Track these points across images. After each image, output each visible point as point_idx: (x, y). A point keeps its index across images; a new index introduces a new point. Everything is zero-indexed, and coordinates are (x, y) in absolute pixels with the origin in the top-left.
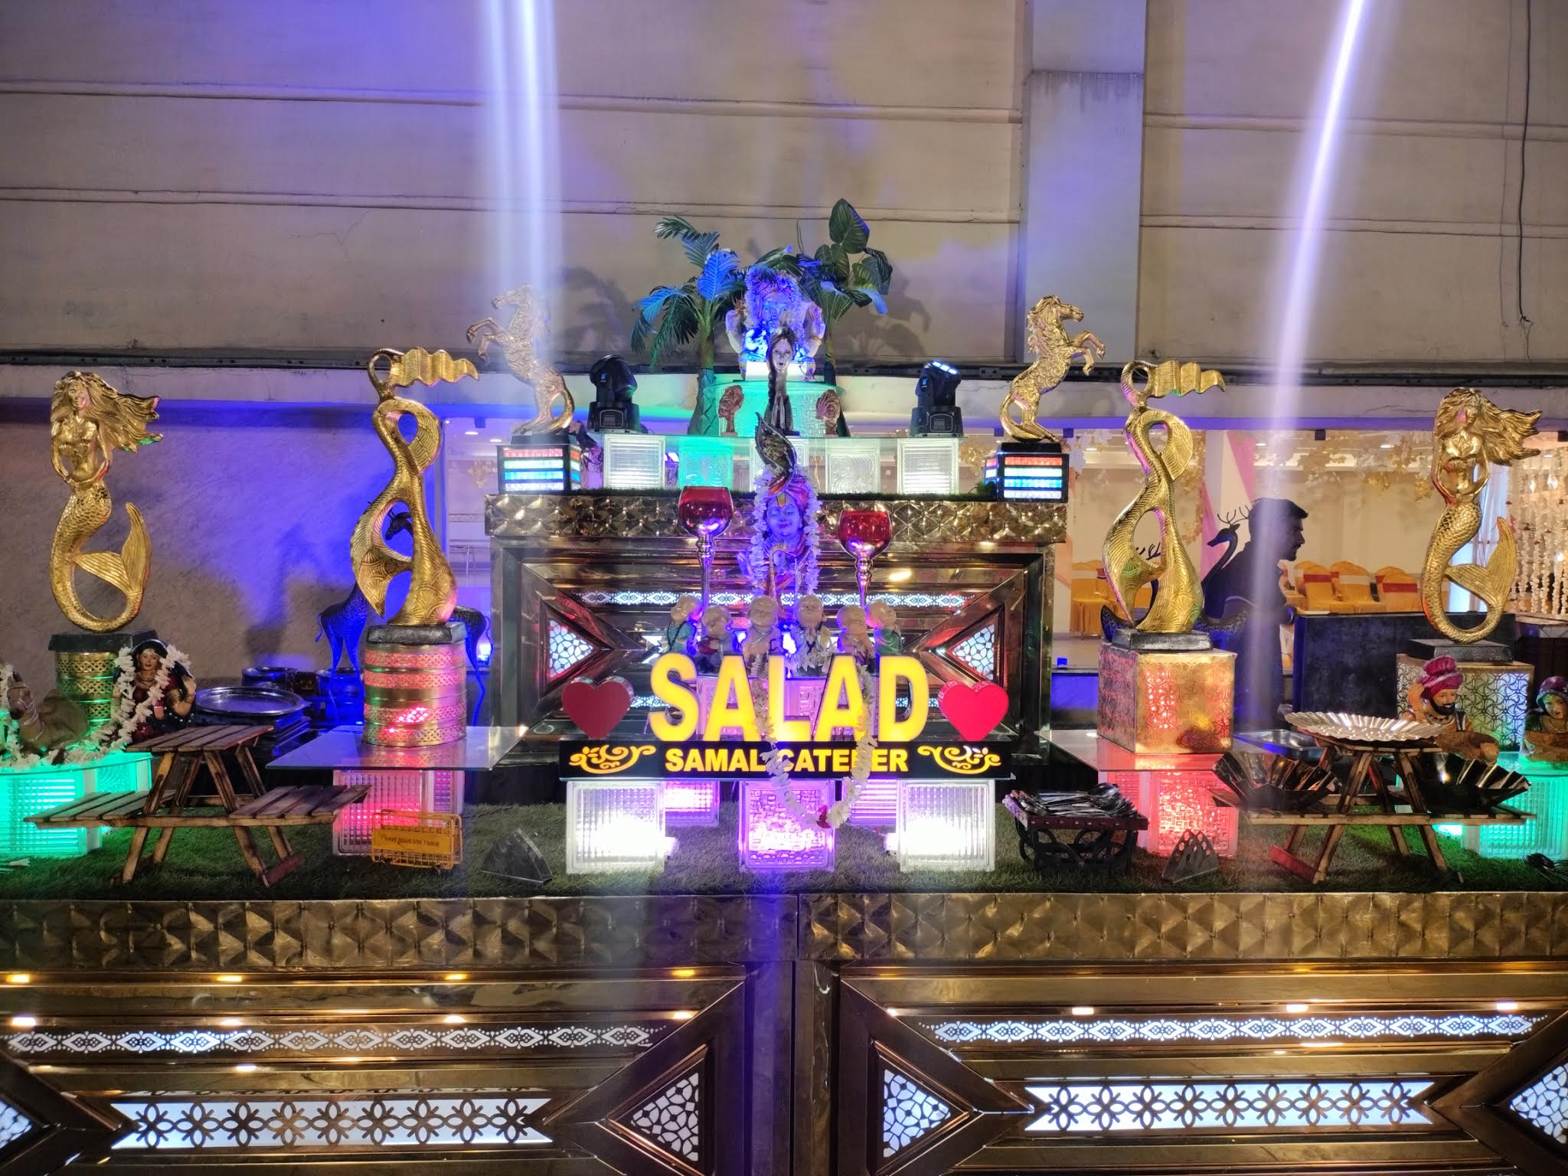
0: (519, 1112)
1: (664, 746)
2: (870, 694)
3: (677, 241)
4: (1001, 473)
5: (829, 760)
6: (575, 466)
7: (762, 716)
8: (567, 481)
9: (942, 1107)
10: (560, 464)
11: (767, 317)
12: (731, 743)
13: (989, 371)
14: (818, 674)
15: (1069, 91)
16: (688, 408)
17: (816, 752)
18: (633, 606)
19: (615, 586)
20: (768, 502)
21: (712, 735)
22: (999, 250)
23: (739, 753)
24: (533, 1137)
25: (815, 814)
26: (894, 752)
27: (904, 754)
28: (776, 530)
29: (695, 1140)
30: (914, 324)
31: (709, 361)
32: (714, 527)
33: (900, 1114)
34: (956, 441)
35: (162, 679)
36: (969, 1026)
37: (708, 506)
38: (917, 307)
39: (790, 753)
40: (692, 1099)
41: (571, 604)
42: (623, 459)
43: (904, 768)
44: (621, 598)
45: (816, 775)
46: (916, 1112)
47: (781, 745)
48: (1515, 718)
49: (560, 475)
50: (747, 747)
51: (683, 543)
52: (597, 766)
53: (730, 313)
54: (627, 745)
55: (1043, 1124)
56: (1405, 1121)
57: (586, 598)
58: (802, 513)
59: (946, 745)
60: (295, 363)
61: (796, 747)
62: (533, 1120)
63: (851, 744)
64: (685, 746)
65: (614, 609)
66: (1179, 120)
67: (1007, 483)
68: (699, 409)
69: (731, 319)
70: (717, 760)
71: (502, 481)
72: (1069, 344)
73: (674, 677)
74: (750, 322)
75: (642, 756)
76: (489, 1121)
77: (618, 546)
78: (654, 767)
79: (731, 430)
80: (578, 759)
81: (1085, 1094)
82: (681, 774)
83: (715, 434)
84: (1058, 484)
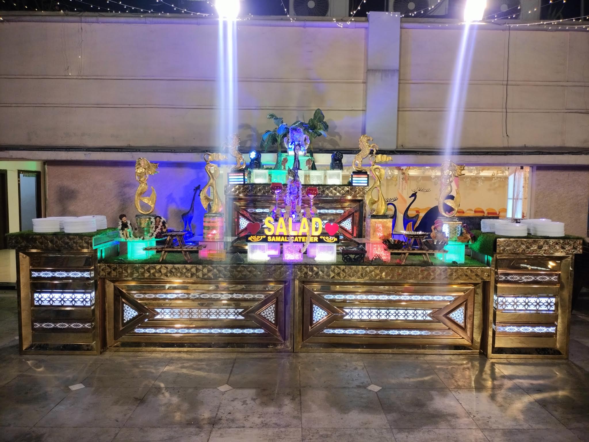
0: (238, 312)
1: (267, 236)
2: (310, 226)
3: (273, 120)
4: (352, 179)
5: (301, 239)
6: (246, 177)
7: (287, 230)
8: (244, 181)
9: (325, 313)
10: (242, 177)
11: (295, 139)
12: (281, 236)
13: (355, 152)
14: (299, 222)
15: (378, 75)
16: (275, 162)
17: (299, 237)
18: (260, 213)
19: (256, 208)
20: (290, 186)
21: (277, 234)
22: (359, 118)
23: (283, 237)
24: (241, 317)
25: (299, 250)
26: (315, 238)
27: (317, 238)
28: (292, 192)
29: (274, 319)
30: (337, 138)
31: (280, 150)
32: (278, 191)
33: (317, 314)
34: (341, 171)
35: (161, 224)
36: (331, 296)
37: (277, 187)
38: (338, 134)
39: (293, 238)
40: (273, 310)
41: (245, 212)
42: (257, 176)
43: (317, 241)
44: (258, 211)
45: (299, 242)
46: (320, 314)
47: (291, 236)
48: (458, 234)
49: (243, 180)
50: (284, 236)
51: (272, 197)
52: (254, 240)
53: (285, 138)
54: (260, 235)
55: (347, 317)
56: (426, 319)
57: (249, 210)
58: (298, 188)
59: (326, 236)
60: (173, 151)
61: (295, 236)
62: (240, 314)
63: (306, 236)
64: (272, 236)
65: (256, 213)
66: (410, 81)
67: (353, 182)
68: (277, 162)
69: (285, 139)
70: (278, 239)
71: (229, 181)
72: (370, 147)
73: (269, 222)
74: (290, 140)
75: (263, 238)
76: (232, 314)
77: (256, 197)
78: (265, 240)
79: (285, 168)
80: (250, 239)
81: (356, 311)
82: (271, 242)
83: (281, 169)
84: (366, 182)
